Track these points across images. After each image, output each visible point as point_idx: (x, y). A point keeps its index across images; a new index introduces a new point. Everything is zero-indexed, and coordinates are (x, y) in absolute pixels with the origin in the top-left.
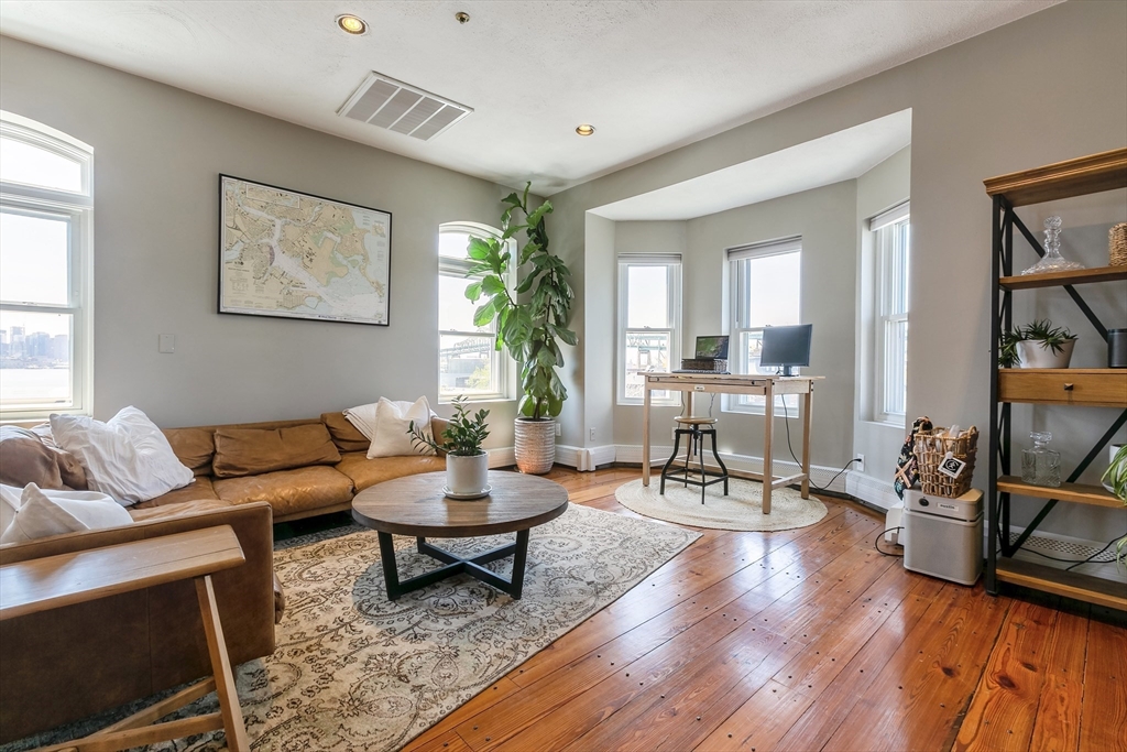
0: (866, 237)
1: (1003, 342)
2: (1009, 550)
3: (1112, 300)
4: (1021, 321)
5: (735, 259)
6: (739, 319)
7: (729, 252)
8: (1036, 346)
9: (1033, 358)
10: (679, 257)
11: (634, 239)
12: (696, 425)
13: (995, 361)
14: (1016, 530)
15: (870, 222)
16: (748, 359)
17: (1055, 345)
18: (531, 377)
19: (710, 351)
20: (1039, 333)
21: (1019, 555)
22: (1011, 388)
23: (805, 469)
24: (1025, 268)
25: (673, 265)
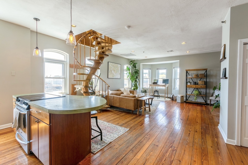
0: (174, 69)
1: (187, 83)
2: (187, 100)
3: (194, 79)
4: (188, 81)
5: (158, 70)
6: (158, 77)
7: (157, 69)
8: (189, 83)
9: (189, 84)
10: (150, 69)
11: (145, 67)
12: (156, 90)
13: (186, 84)
14: (187, 98)
15: (174, 68)
16: (160, 82)
17: (190, 83)
18: (134, 85)
19: (156, 81)
20: (189, 82)
21: (188, 100)
22: (187, 86)
23: (168, 95)
24: (188, 77)
25: (150, 70)
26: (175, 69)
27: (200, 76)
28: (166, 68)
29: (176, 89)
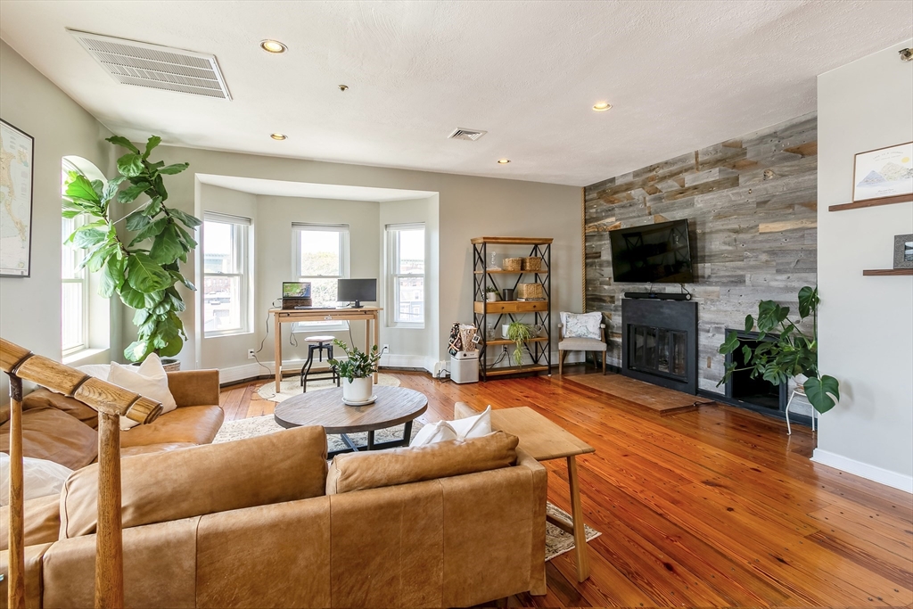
0: (385, 232)
7: (293, 224)
8: (492, 294)
9: (491, 298)
10: (249, 220)
12: (321, 343)
15: (386, 226)
16: (325, 295)
19: (296, 292)
22: (488, 308)
25: (243, 226)
26: (392, 230)
27: (531, 266)
28: (343, 226)
29: (399, 326)
